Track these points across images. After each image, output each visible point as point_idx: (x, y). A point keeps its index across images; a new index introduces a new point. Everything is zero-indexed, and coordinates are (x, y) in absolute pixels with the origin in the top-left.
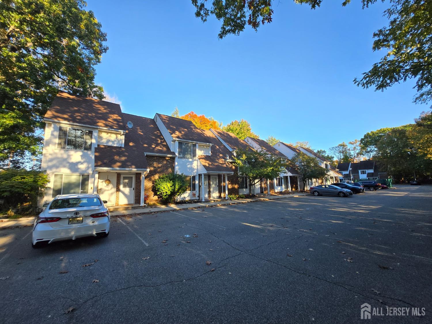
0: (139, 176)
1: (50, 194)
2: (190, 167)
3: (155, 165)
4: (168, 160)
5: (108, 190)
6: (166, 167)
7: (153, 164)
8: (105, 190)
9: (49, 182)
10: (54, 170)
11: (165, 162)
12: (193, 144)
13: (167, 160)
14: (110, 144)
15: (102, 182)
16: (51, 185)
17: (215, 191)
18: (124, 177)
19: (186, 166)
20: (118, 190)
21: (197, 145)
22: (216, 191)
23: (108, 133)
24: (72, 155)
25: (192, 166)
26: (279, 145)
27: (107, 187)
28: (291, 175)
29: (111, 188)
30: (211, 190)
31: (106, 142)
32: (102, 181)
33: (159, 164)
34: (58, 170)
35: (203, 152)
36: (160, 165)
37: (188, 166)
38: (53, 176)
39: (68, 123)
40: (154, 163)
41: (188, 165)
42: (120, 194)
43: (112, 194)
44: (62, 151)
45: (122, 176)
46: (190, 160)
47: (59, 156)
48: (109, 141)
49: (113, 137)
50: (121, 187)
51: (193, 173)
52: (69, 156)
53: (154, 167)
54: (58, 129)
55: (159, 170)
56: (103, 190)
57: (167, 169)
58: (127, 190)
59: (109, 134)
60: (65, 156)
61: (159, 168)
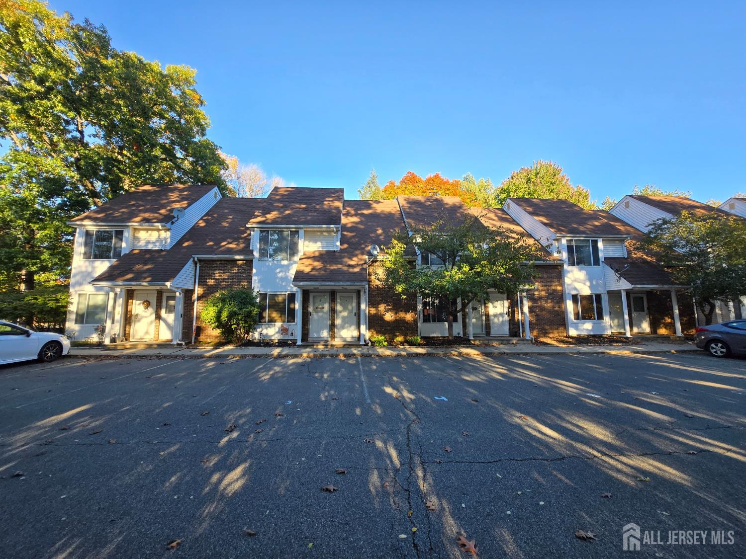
0: (190, 295)
1: (72, 320)
2: (284, 276)
3: (217, 275)
4: (241, 265)
5: (146, 317)
6: (238, 278)
7: (214, 274)
8: (143, 317)
9: (72, 303)
10: (77, 288)
11: (236, 270)
12: (291, 231)
13: (239, 266)
14: (150, 247)
15: (139, 304)
16: (73, 308)
17: (346, 325)
18: (167, 297)
19: (276, 274)
20: (158, 317)
21: (301, 232)
22: (350, 326)
23: (147, 230)
24: (97, 267)
25: (287, 274)
26: (627, 205)
27: (146, 312)
28: (629, 286)
29: (151, 314)
30: (338, 322)
31: (144, 244)
32: (138, 302)
33: (224, 273)
34: (81, 288)
35: (319, 244)
36: (225, 276)
37: (280, 275)
38: (77, 296)
39: (95, 223)
40: (215, 272)
41: (279, 272)
42: (162, 323)
43: (151, 323)
44: (87, 263)
45: (165, 295)
46: (285, 262)
47: (84, 269)
48: (148, 242)
49: (153, 236)
50: (163, 313)
51: (289, 288)
52: (94, 268)
53: (216, 280)
54: (84, 234)
55: (223, 284)
56: (139, 317)
57: (239, 282)
58: (171, 318)
59: (150, 232)
60: (90, 269)
61: (224, 280)
